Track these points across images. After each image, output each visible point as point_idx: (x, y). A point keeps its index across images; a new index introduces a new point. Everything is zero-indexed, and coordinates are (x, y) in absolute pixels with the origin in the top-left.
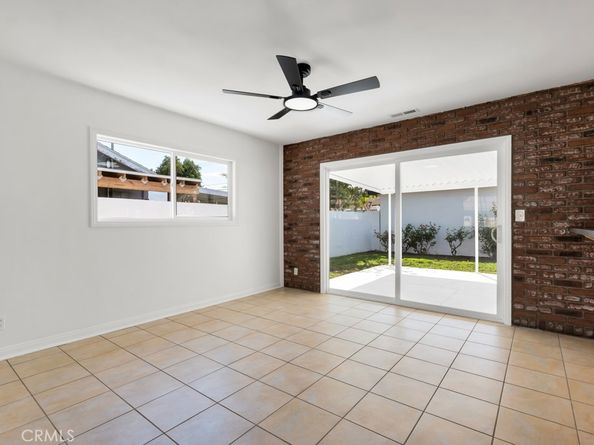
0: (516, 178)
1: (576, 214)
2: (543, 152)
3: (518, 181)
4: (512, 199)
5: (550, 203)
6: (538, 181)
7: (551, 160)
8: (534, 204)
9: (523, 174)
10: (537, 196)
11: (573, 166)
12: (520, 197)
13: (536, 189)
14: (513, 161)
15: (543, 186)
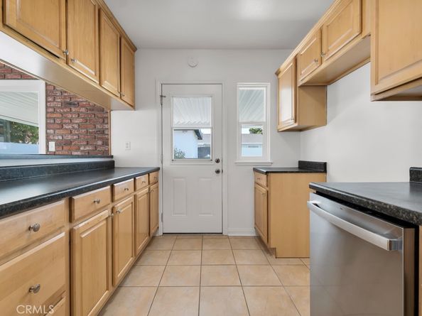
0: (48, 116)
1: (85, 146)
2: (65, 97)
3: (50, 118)
4: (47, 133)
5: (69, 137)
6: (62, 120)
7: (70, 104)
8: (61, 138)
9: (53, 113)
10: (61, 132)
11: (83, 110)
12: (52, 131)
13: (62, 126)
14: (47, 102)
15: (65, 123)
